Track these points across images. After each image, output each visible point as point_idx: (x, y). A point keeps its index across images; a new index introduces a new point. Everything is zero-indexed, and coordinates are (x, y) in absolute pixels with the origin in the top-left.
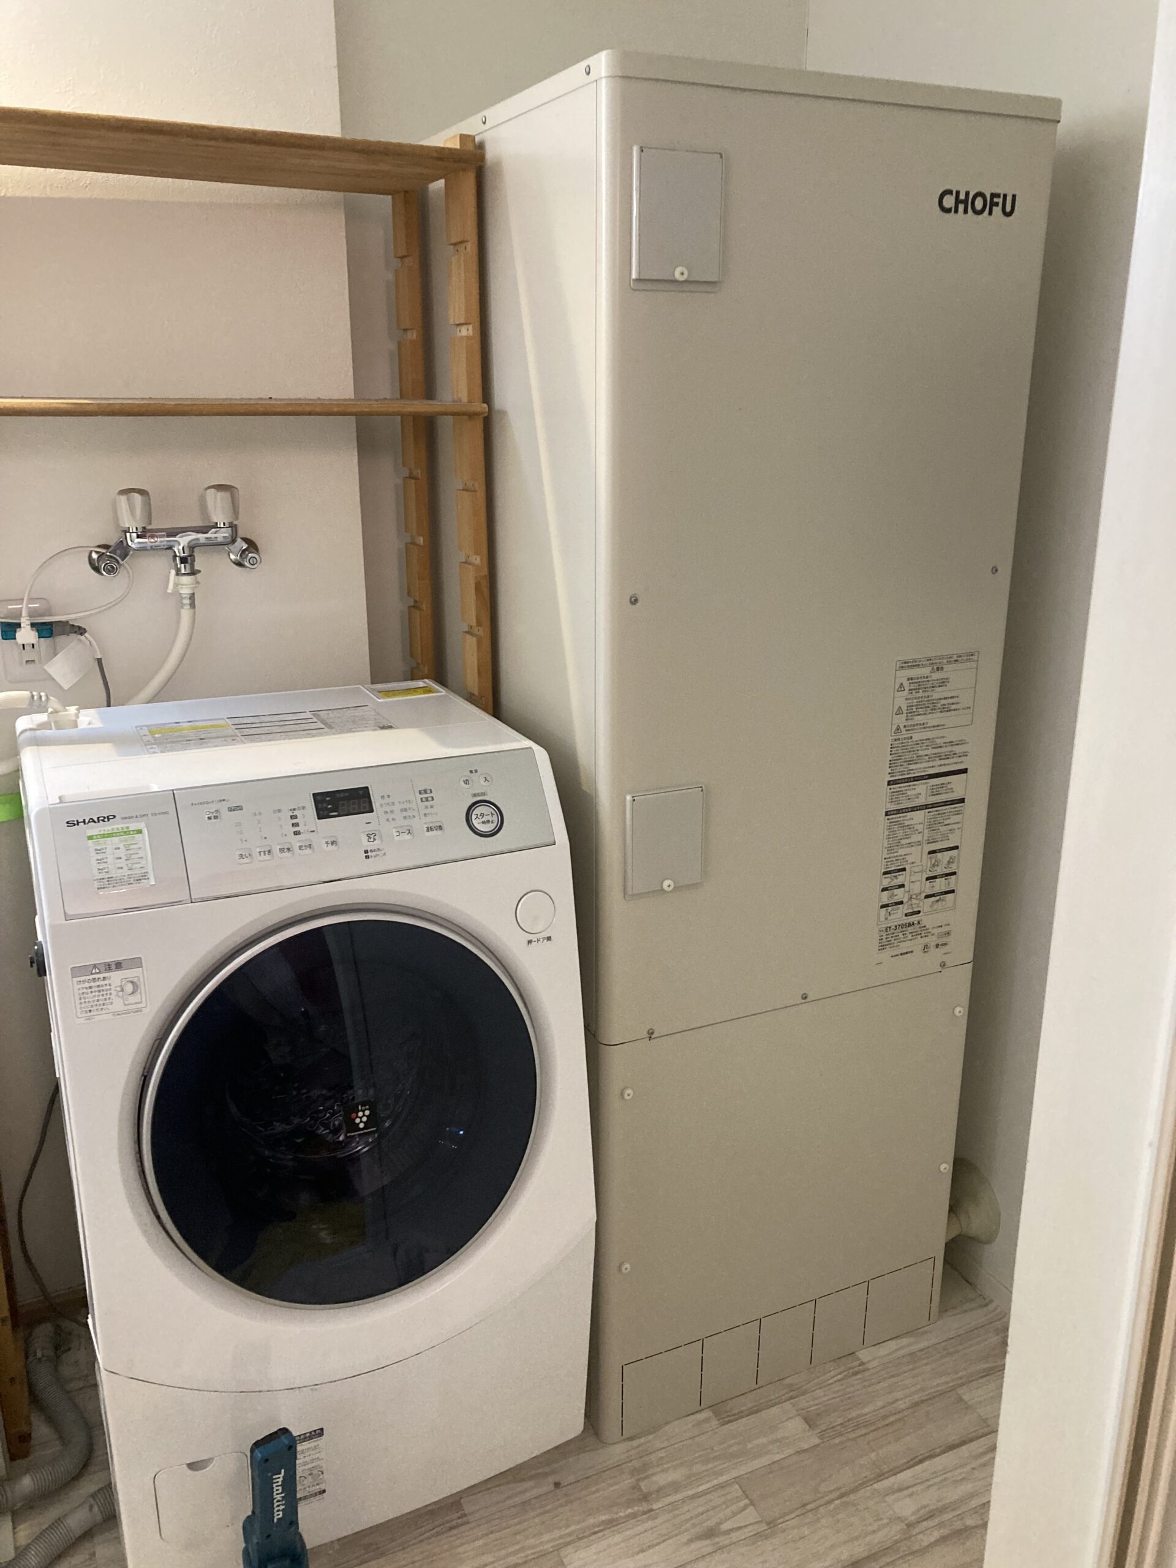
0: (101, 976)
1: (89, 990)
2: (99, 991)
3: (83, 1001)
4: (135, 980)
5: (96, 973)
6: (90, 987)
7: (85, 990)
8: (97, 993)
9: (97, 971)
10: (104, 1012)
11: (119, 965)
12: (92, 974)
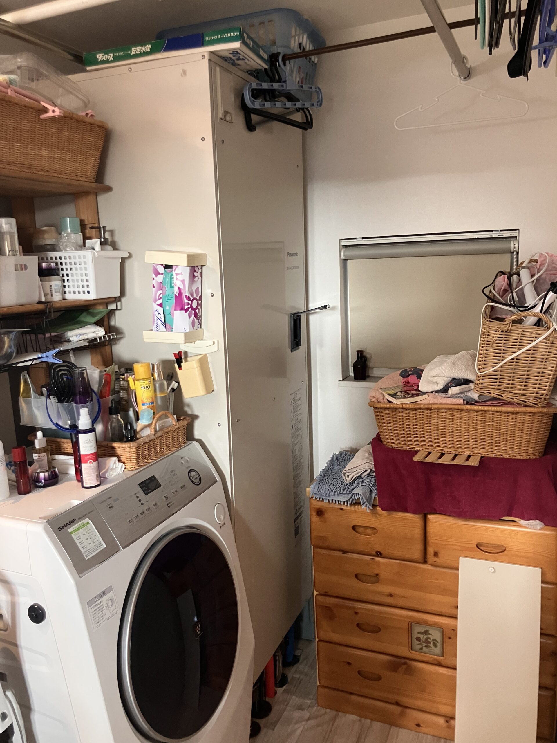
0: (99, 602)
1: (96, 611)
2: (100, 610)
3: (94, 618)
4: (111, 598)
5: (97, 601)
6: (96, 610)
7: (94, 612)
8: (99, 612)
9: (97, 600)
10: (104, 620)
11: (104, 593)
12: (96, 602)
